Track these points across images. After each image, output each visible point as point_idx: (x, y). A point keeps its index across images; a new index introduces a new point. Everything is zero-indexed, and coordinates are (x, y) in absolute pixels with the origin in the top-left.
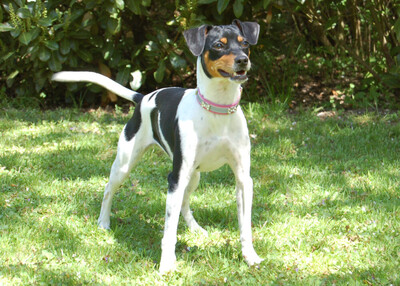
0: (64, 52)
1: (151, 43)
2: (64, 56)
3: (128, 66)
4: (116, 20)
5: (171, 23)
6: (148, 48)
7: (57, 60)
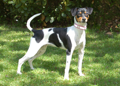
0: (29, 11)
1: (57, 9)
2: (29, 12)
3: (50, 15)
4: (45, 1)
5: (62, 3)
6: (56, 10)
7: (27, 13)
